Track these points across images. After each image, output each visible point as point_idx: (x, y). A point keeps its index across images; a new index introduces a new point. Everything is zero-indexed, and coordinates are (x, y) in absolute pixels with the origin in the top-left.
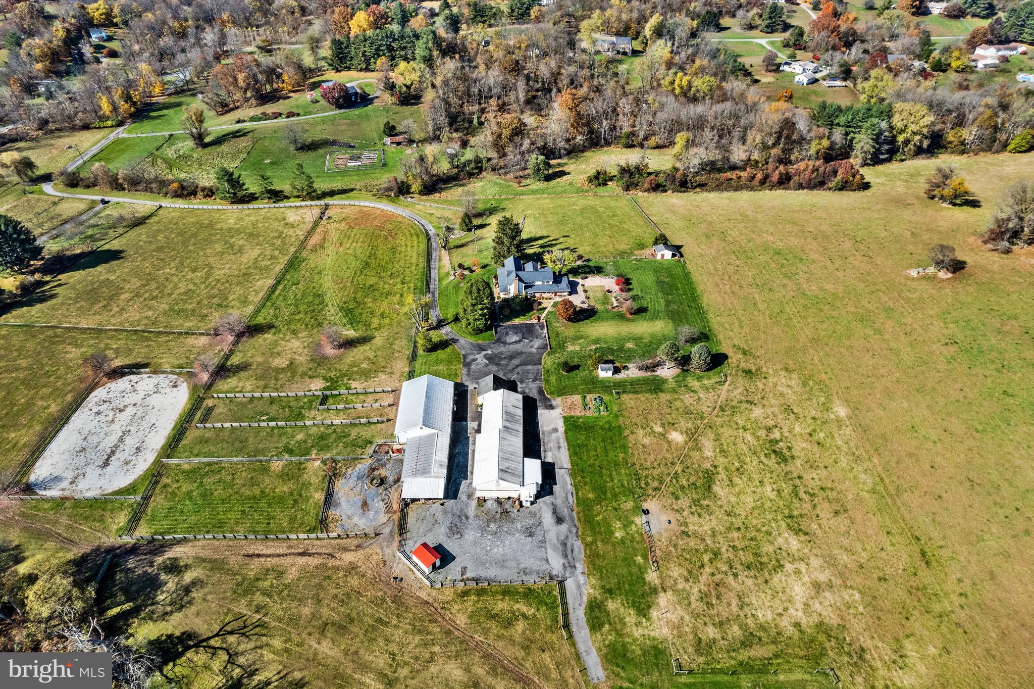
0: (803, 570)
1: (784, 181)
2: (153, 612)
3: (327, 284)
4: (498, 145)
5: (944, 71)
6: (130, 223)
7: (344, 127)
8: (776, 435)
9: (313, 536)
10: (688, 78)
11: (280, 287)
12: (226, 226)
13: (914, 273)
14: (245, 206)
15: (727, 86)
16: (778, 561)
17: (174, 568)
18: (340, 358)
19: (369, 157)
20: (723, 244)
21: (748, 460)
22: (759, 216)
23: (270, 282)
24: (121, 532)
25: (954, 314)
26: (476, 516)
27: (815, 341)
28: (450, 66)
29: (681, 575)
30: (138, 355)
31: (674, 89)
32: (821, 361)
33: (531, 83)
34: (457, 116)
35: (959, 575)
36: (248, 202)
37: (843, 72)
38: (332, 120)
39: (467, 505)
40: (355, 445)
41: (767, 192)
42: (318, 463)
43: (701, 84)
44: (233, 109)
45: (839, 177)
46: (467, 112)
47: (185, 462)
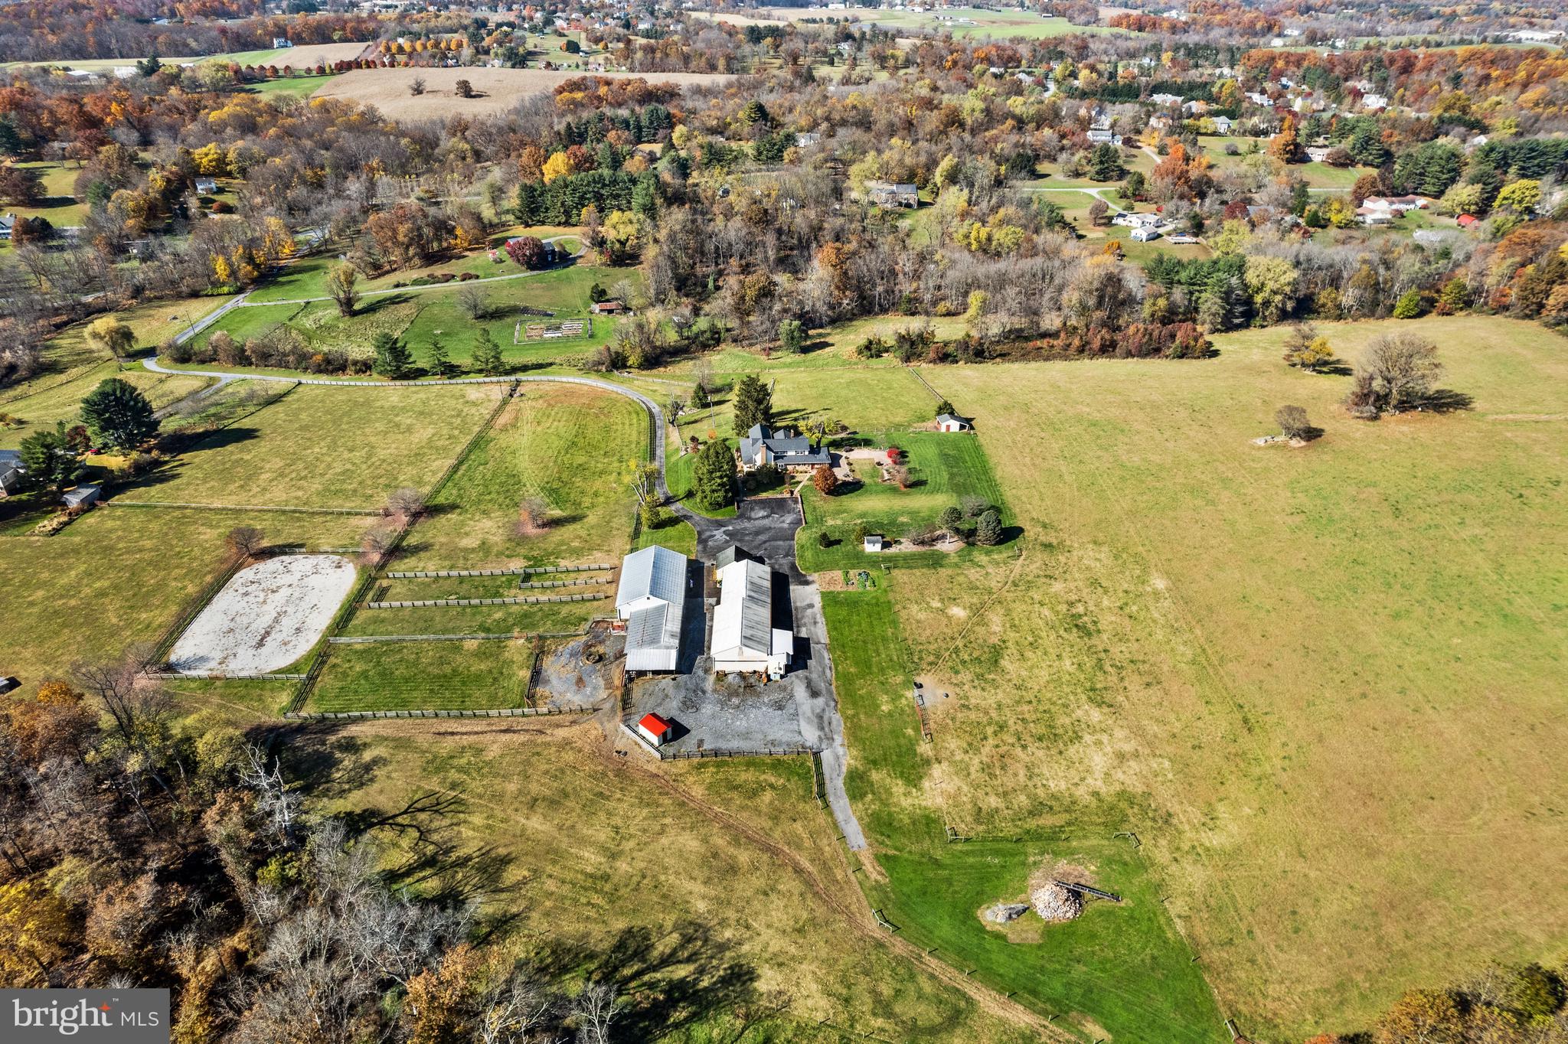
0: (1105, 741)
1: (1107, 349)
2: (328, 790)
3: (524, 464)
4: (741, 310)
5: (1324, 227)
6: (262, 400)
7: (538, 292)
8: (1080, 609)
9: (518, 711)
10: (988, 229)
11: (464, 467)
12: (387, 405)
13: (1260, 442)
14: (412, 382)
15: (1039, 240)
16: (1074, 732)
17: (351, 746)
18: (544, 537)
19: (569, 327)
20: (1024, 416)
21: (1043, 634)
22: (1074, 387)
23: (451, 462)
24: (284, 711)
25: (1305, 483)
26: (715, 691)
27: (1132, 514)
28: (677, 217)
29: (959, 747)
30: (290, 533)
31: (969, 244)
32: (1138, 533)
33: (784, 238)
34: (687, 279)
35: (1284, 740)
36: (414, 378)
37: (1193, 227)
38: (522, 283)
39: (704, 680)
40: (566, 622)
41: (1087, 361)
42: (522, 641)
43: (1003, 236)
44: (388, 272)
45: (1178, 342)
46: (699, 274)
47: (356, 641)
